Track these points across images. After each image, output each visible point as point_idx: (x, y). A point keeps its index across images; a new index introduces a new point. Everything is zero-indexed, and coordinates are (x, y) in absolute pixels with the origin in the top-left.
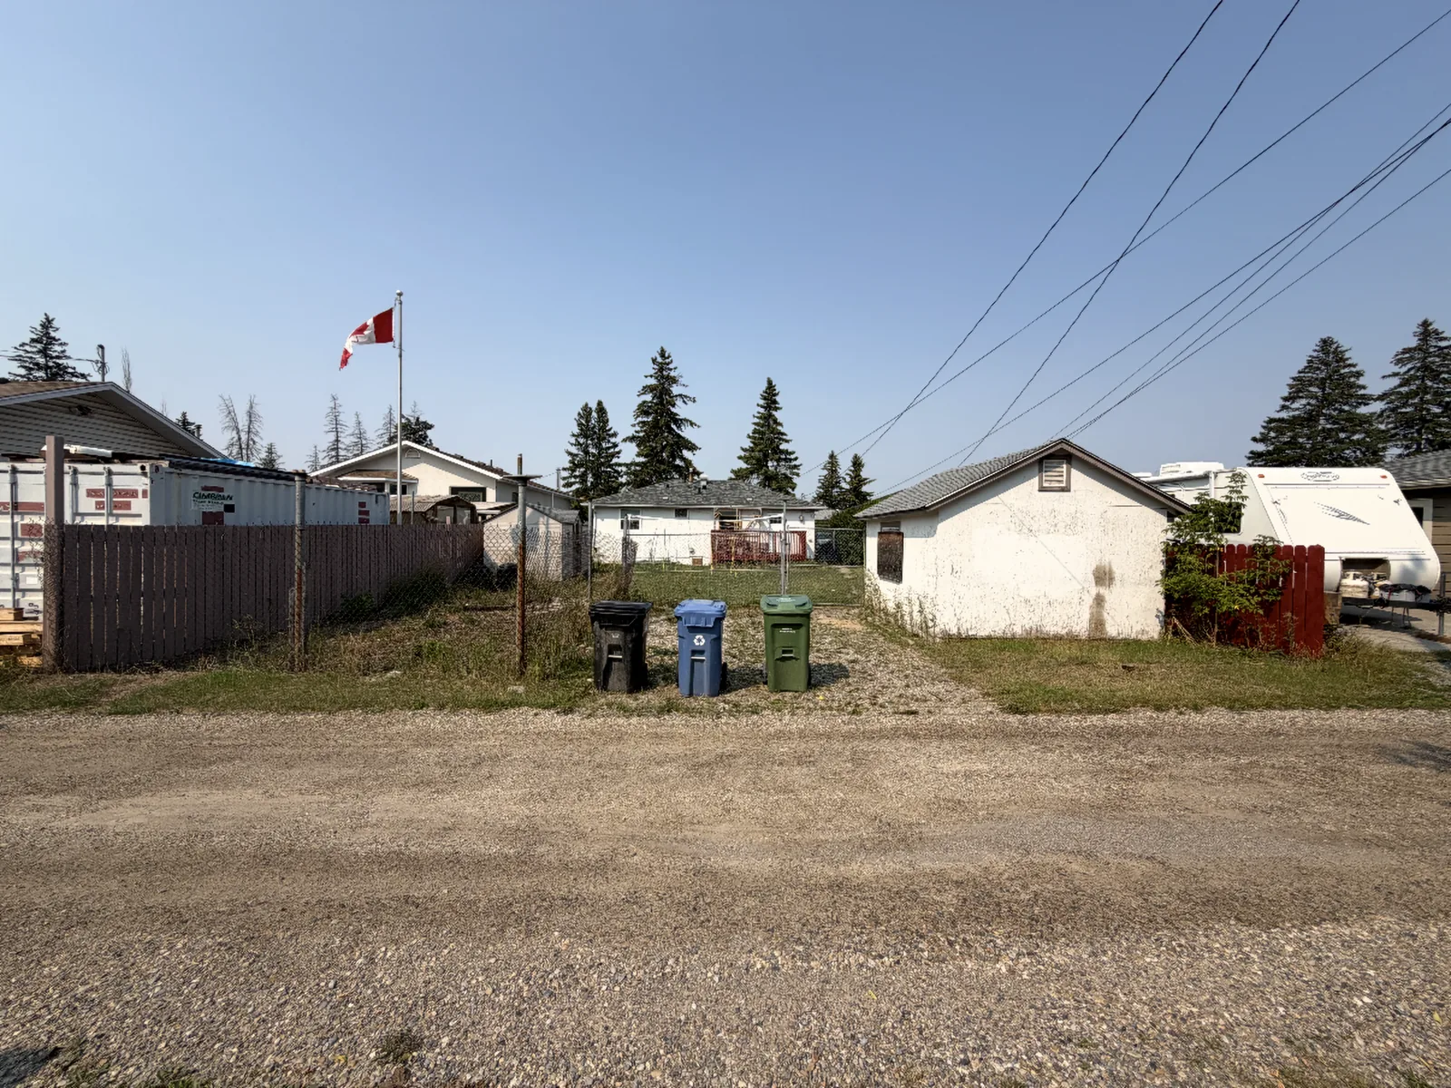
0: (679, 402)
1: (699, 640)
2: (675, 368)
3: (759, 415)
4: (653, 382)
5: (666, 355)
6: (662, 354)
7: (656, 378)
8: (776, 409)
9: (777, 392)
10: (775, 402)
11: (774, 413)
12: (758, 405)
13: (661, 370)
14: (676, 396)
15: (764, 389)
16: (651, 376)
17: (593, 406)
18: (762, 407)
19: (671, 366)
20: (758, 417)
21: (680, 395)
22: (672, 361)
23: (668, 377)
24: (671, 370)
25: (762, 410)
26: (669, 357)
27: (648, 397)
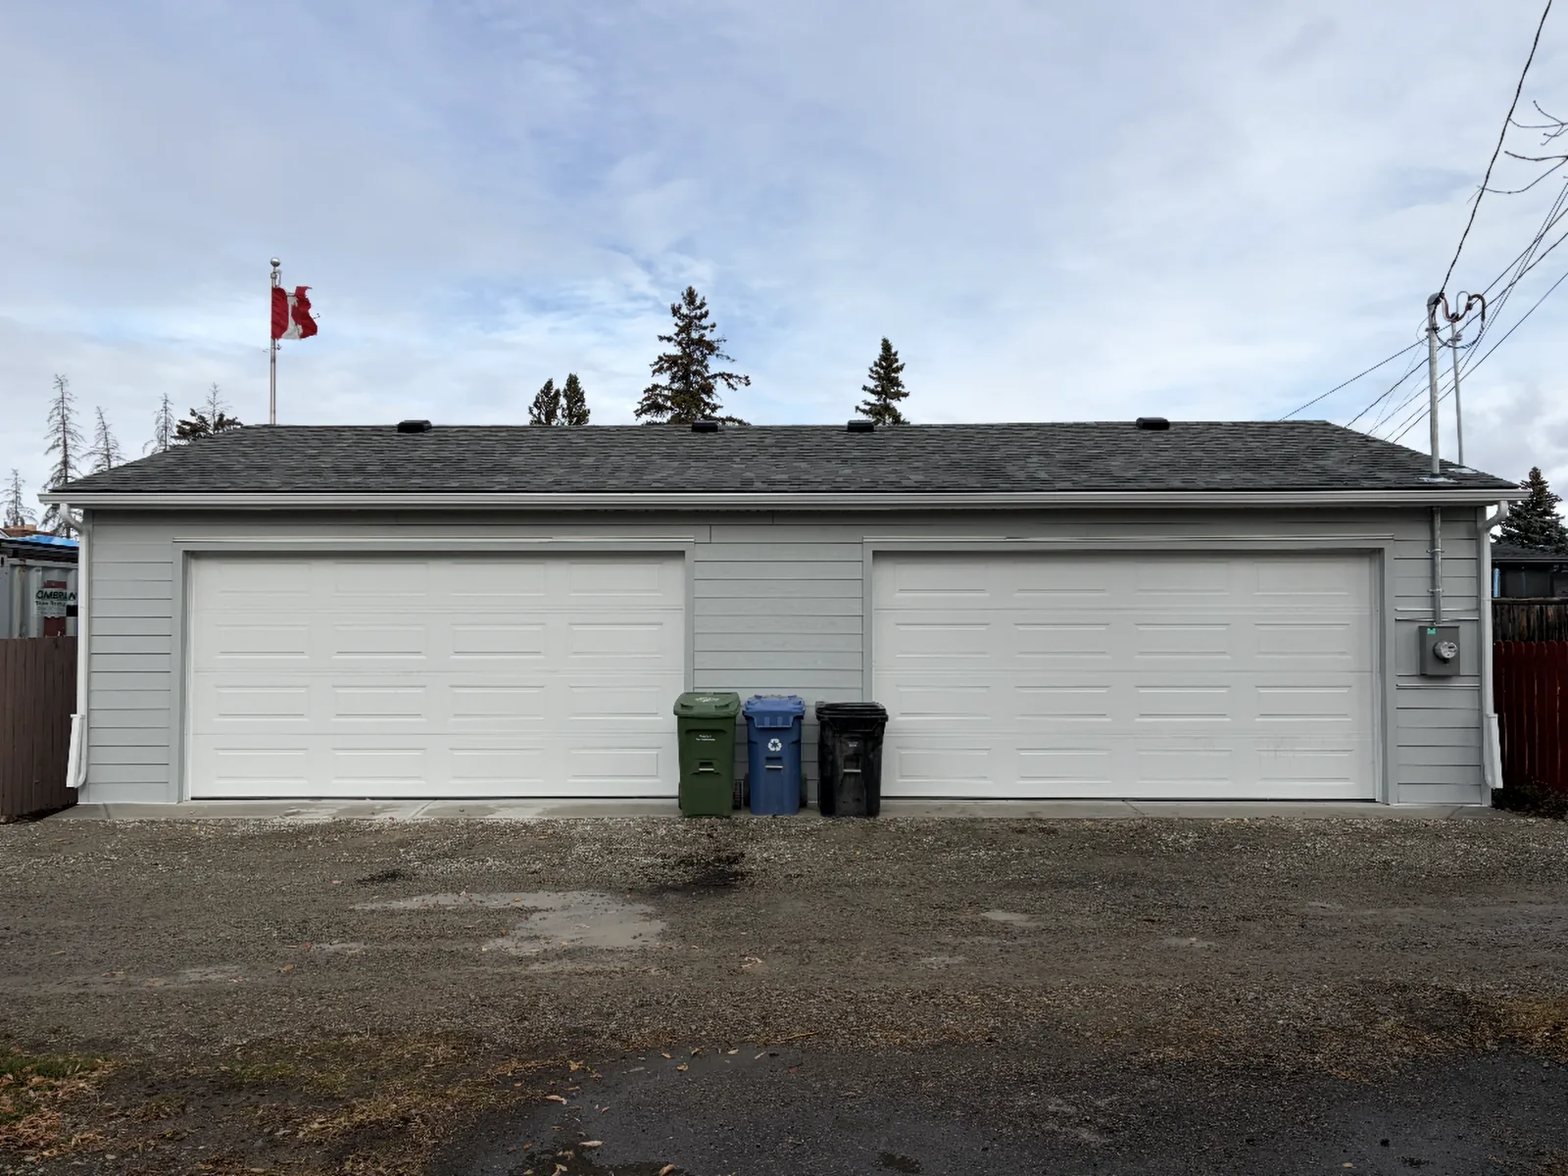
0: (720, 385)
1: (775, 745)
2: (714, 326)
3: (867, 408)
4: (674, 350)
5: (698, 303)
6: (690, 296)
7: (680, 344)
8: (898, 395)
9: (899, 364)
10: (896, 383)
11: (894, 403)
12: (865, 388)
13: (685, 329)
14: (715, 376)
15: (876, 358)
16: (669, 339)
17: (560, 385)
18: (873, 392)
19: (704, 322)
20: (864, 411)
21: (722, 375)
22: (707, 313)
23: (700, 342)
24: (705, 328)
25: (873, 399)
26: (702, 305)
27: (664, 380)
